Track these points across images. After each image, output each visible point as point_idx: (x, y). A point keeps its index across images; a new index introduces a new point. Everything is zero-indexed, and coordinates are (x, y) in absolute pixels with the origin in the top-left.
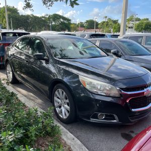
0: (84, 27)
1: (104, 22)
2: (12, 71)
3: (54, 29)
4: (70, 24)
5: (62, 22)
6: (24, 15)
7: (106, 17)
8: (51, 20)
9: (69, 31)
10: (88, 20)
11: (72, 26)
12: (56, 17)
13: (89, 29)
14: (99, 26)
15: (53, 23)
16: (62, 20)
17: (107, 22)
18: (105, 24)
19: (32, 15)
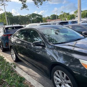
0: (50, 19)
1: (61, 15)
2: (15, 53)
3: (33, 22)
4: (42, 18)
5: (37, 18)
6: (16, 16)
7: (62, 12)
8: (31, 17)
9: (42, 22)
10: (52, 15)
11: (43, 19)
12: (34, 15)
13: (53, 20)
14: (59, 18)
15: (33, 19)
16: (37, 16)
17: (63, 15)
18: (62, 16)
19: (20, 15)
